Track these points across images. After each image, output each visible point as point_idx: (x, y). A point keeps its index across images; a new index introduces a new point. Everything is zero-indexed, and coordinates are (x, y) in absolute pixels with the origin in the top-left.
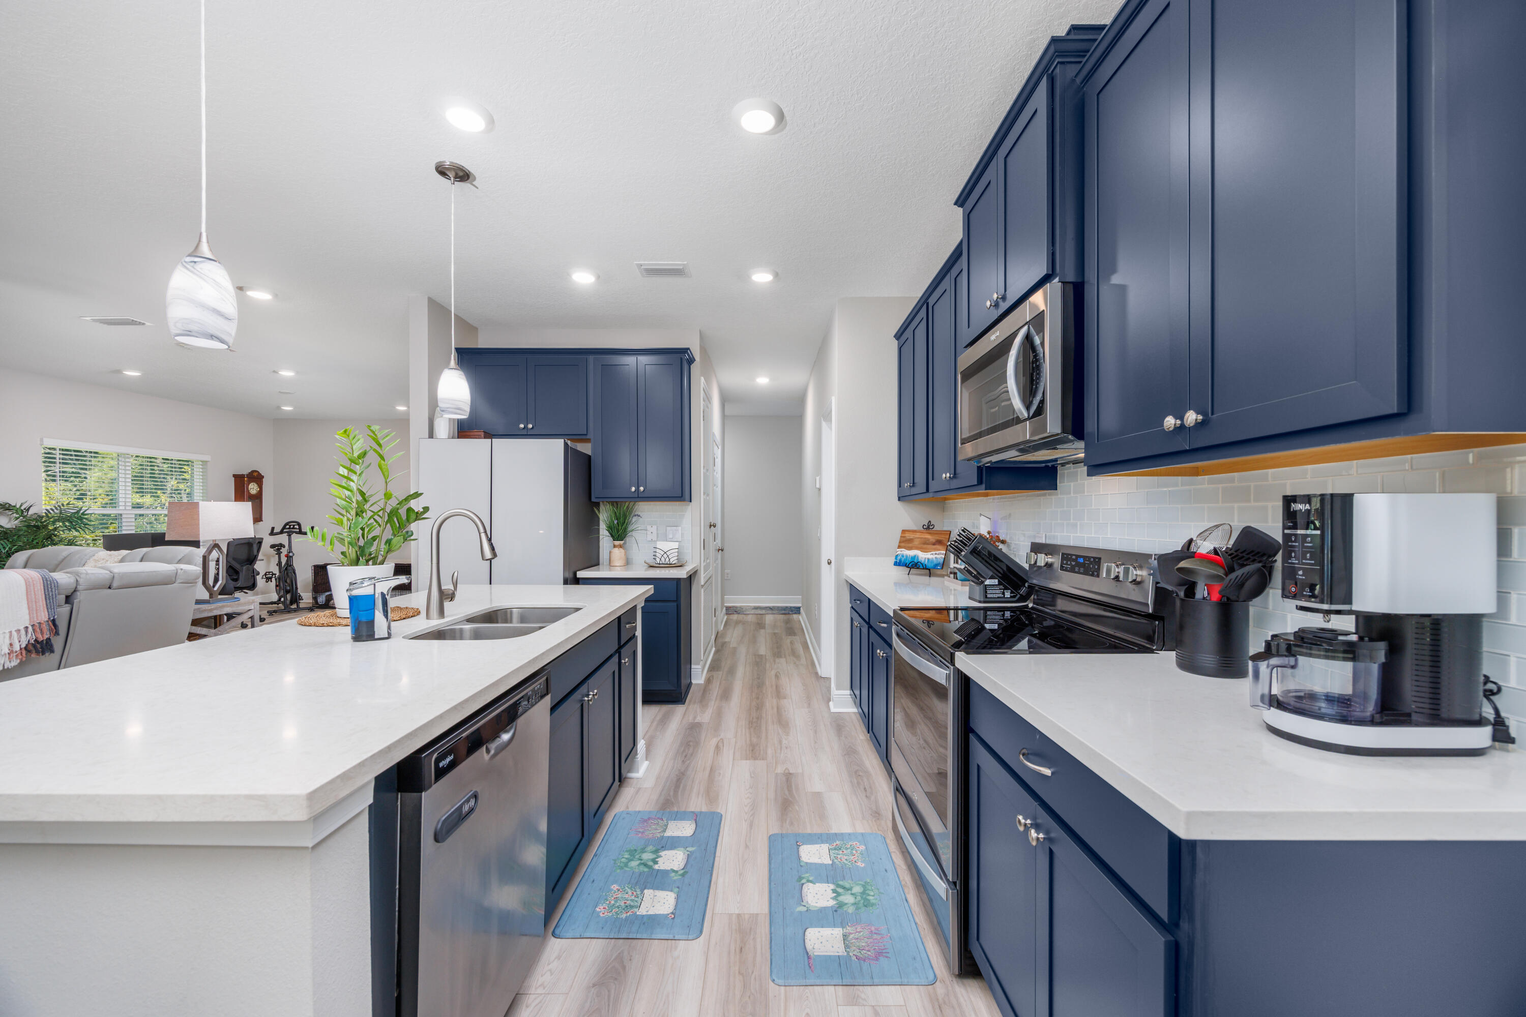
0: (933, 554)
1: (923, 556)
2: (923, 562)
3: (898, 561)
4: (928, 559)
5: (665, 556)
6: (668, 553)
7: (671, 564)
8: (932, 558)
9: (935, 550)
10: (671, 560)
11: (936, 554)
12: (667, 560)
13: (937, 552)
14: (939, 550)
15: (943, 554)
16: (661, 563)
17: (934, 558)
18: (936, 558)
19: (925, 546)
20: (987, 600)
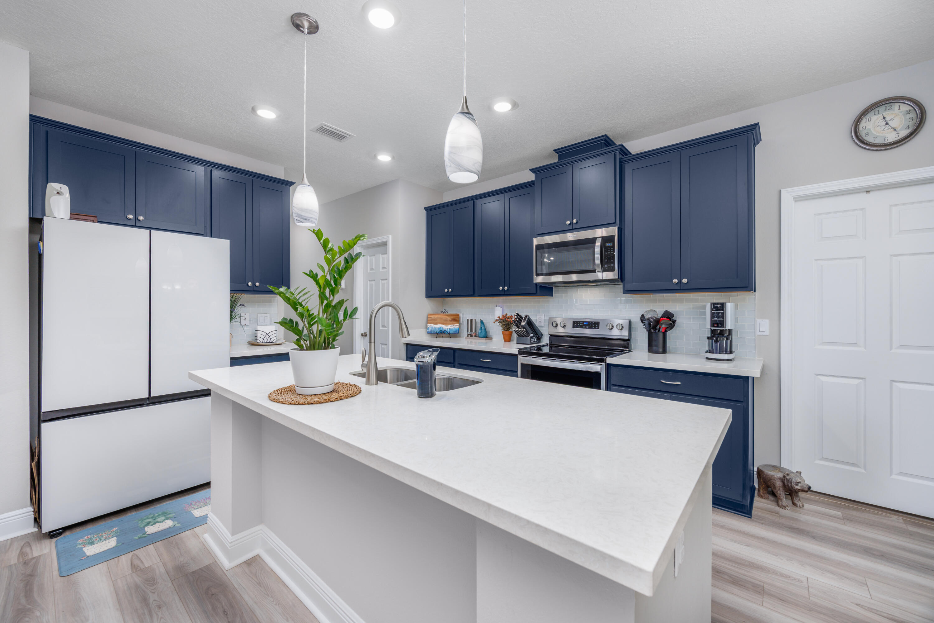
0: (452, 326)
1: (446, 327)
2: (446, 330)
3: (430, 331)
4: (449, 329)
5: (267, 336)
6: (269, 335)
7: (273, 342)
8: (452, 328)
9: (452, 324)
10: (272, 340)
11: (453, 326)
12: (269, 340)
13: (454, 325)
14: (455, 324)
15: (458, 326)
16: (264, 342)
17: (453, 328)
18: (454, 328)
19: (446, 322)
20: (531, 343)
